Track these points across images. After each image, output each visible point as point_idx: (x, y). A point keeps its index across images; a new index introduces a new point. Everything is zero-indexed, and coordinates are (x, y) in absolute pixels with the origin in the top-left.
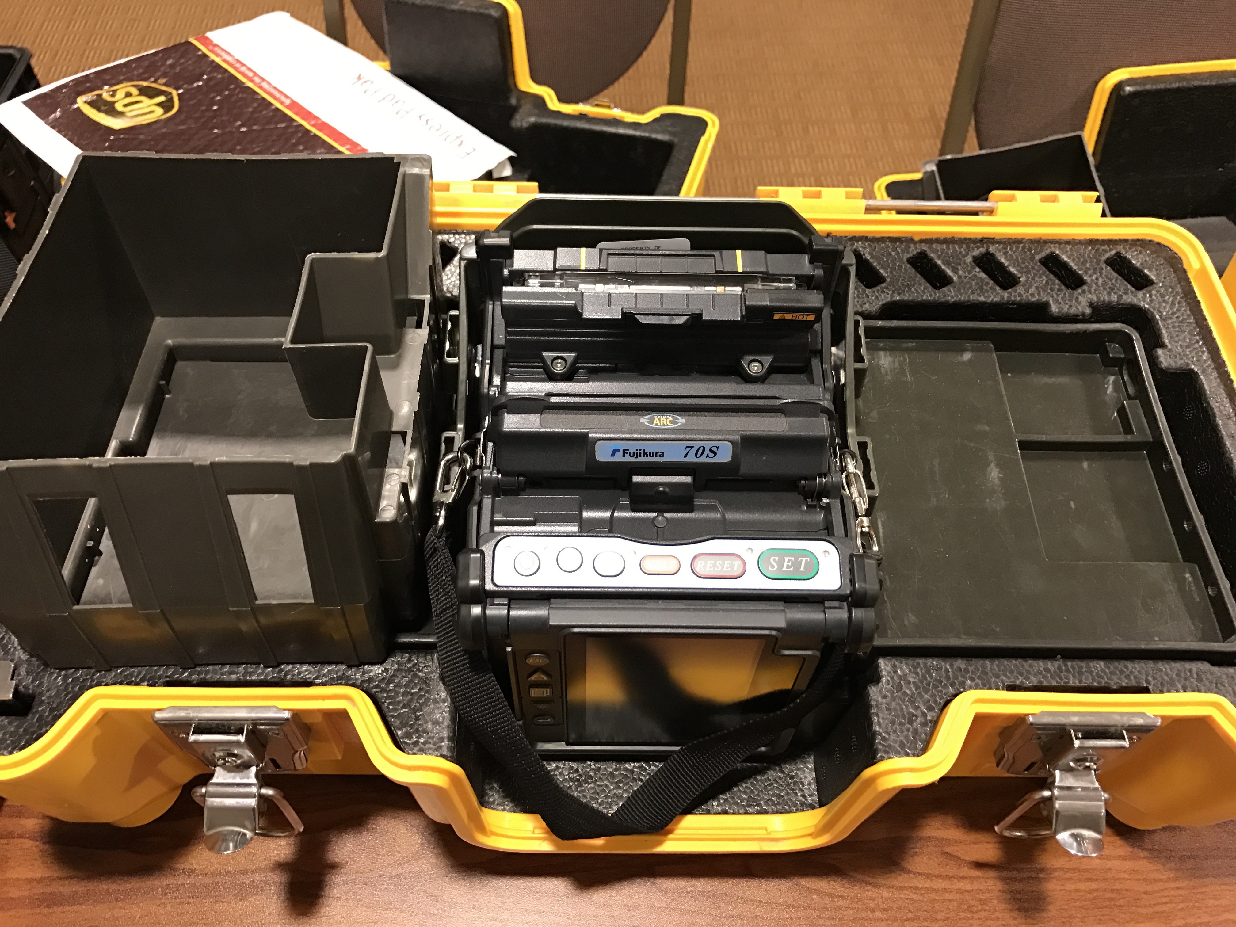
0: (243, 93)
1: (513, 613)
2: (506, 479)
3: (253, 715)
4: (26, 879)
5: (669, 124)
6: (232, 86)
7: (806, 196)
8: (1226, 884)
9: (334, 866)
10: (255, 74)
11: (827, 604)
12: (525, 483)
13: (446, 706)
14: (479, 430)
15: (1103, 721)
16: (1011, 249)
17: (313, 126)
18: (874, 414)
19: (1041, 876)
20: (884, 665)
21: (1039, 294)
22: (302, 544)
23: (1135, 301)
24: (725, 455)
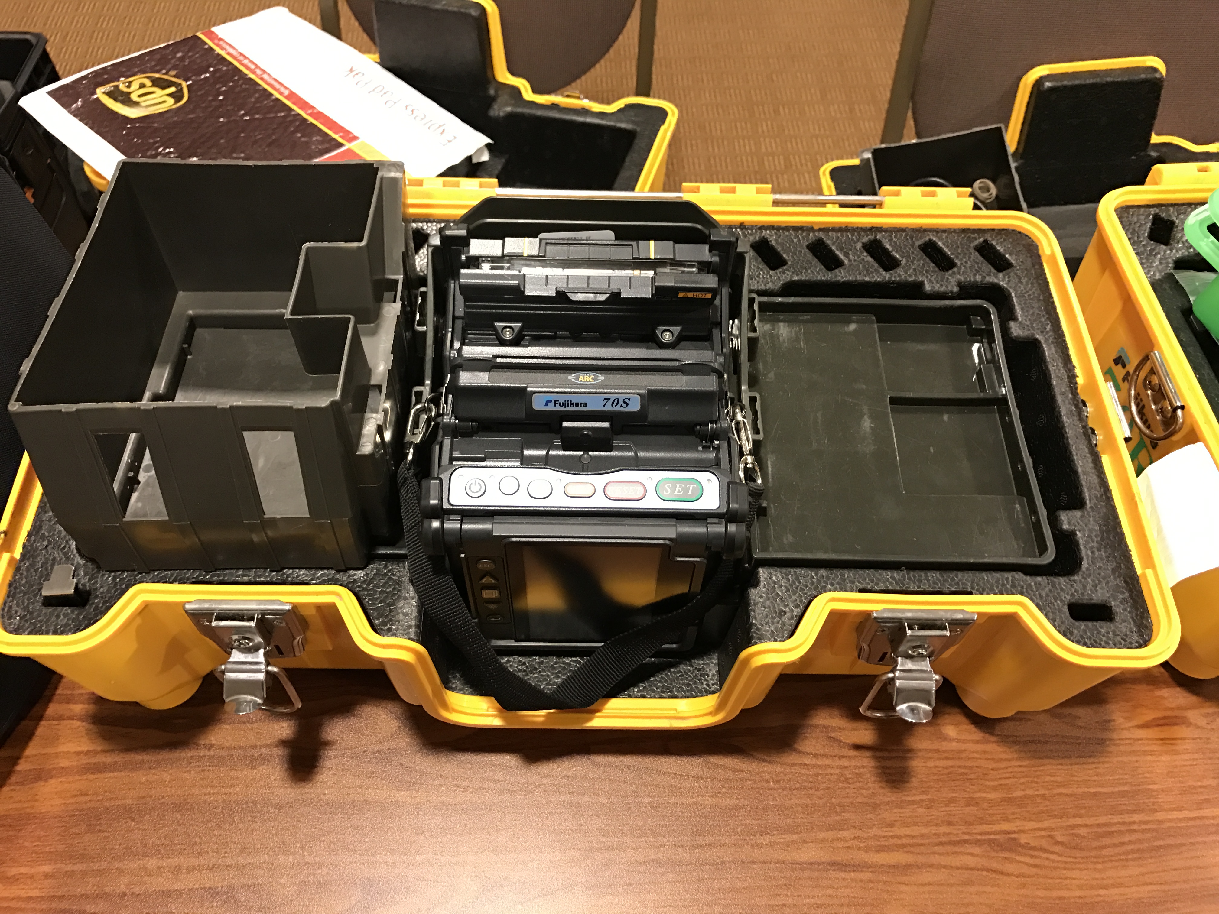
0: (246, 84)
1: (464, 526)
2: (462, 424)
3: (262, 607)
4: (75, 752)
5: (633, 114)
6: (236, 78)
7: (722, 191)
8: (1061, 764)
9: (327, 744)
10: (257, 66)
11: (709, 520)
12: (478, 427)
13: (414, 602)
14: (443, 386)
15: (932, 616)
16: (895, 237)
17: (310, 115)
18: (771, 375)
19: (909, 755)
20: (763, 573)
21: (916, 275)
22: (301, 476)
23: (996, 281)
24: (635, 406)
